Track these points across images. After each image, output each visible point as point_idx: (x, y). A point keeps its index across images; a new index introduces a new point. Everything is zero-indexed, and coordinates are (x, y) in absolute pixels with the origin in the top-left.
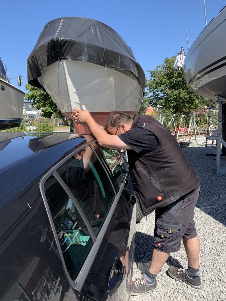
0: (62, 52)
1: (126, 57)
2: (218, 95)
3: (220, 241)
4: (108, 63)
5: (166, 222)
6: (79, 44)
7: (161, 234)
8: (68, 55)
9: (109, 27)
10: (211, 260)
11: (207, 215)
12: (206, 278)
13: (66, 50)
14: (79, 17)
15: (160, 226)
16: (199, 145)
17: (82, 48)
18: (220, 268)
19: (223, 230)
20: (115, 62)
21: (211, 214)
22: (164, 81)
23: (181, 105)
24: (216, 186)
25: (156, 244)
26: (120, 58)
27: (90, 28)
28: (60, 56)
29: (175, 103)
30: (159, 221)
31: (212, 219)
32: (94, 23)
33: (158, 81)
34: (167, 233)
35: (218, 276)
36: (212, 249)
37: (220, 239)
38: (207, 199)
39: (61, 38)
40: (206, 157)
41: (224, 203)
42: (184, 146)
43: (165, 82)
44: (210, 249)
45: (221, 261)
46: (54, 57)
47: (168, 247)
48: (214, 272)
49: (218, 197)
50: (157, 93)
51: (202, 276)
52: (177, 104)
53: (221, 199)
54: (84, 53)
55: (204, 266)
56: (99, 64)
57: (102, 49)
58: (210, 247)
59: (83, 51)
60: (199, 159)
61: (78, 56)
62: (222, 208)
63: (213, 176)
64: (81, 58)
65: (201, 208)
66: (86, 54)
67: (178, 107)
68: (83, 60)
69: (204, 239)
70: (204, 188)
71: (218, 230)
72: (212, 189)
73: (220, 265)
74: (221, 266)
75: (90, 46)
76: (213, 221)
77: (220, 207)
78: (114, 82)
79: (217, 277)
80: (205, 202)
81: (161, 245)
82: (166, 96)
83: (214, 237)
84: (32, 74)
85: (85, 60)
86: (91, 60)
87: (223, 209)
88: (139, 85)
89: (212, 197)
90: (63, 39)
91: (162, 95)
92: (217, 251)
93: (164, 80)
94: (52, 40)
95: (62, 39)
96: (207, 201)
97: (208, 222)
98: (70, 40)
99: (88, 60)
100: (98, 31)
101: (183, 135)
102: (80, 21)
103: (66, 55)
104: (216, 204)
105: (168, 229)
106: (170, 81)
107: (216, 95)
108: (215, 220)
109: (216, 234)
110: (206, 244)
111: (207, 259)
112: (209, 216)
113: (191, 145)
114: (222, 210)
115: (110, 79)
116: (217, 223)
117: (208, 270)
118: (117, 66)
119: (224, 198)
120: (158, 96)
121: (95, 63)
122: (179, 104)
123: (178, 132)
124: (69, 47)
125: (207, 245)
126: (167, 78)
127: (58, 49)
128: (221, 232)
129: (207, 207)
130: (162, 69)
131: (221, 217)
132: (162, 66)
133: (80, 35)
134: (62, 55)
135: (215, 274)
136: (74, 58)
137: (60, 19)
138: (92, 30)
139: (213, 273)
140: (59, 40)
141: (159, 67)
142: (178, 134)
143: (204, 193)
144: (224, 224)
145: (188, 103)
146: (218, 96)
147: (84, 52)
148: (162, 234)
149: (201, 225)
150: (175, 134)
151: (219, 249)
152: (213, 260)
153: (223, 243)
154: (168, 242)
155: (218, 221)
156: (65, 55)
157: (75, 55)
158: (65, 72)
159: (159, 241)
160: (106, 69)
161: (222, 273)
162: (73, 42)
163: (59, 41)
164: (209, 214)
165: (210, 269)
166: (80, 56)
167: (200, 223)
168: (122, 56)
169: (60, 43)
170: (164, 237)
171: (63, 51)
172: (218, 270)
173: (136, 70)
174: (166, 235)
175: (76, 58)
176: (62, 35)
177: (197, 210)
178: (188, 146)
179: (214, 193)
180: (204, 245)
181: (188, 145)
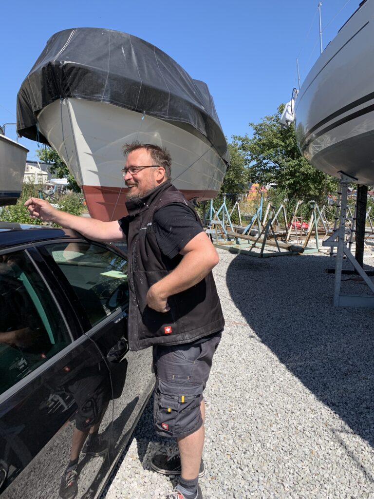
0: (66, 86)
1: (181, 99)
2: (341, 172)
3: (300, 426)
4: (147, 108)
5: (176, 382)
6: (94, 73)
7: (167, 407)
8: (76, 91)
9: (155, 47)
10: (274, 460)
11: (294, 377)
12: (252, 494)
13: (73, 82)
14: (102, 29)
15: (166, 390)
16: (321, 252)
17: (100, 81)
18: (283, 477)
19: (312, 406)
20: (160, 107)
21: (301, 376)
22: (275, 143)
23: (303, 184)
24: (327, 327)
25: (161, 425)
26: (169, 100)
27: (119, 48)
28: (63, 91)
29: (292, 181)
30: (164, 383)
31: (300, 386)
32: (128, 40)
33: (265, 141)
34: (177, 403)
35: (276, 493)
36: (282, 440)
37: (302, 423)
38: (303, 349)
39: (63, 62)
40: (326, 274)
41: (329, 357)
42: (295, 253)
43: (277, 144)
44: (278, 440)
45: (289, 464)
46: (53, 93)
47: (180, 428)
48: (271, 483)
49: (323, 347)
50: (264, 161)
51: (246, 490)
52: (294, 182)
53: (327, 350)
54: (102, 89)
55: (257, 472)
56: (130, 108)
57: (136, 84)
58: (280, 436)
59: (103, 86)
60: (314, 278)
61: (93, 93)
62: (324, 367)
63: (327, 308)
64: (98, 97)
65: (288, 364)
66: (107, 91)
67: (296, 186)
68: (100, 100)
69: (274, 421)
70: (304, 329)
71: (304, 405)
72: (317, 332)
73: (285, 471)
74: (288, 473)
75: (113, 78)
76: (301, 390)
77: (321, 364)
78: (161, 140)
79: (272, 494)
80: (299, 354)
81: (169, 426)
82: (278, 167)
83: (293, 418)
84: (23, 118)
85: (104, 100)
86: (115, 100)
87: (326, 368)
88: (211, 147)
89: (312, 346)
90: (67, 64)
91: (272, 165)
92: (289, 445)
93: (275, 141)
94: (50, 64)
95: (65, 62)
96: (303, 352)
97: (291, 391)
98: (79, 66)
99: (109, 101)
100: (133, 53)
101: (298, 235)
102: (103, 35)
103: (73, 90)
104: (316, 358)
105: (179, 395)
106: (285, 143)
107: (338, 172)
108: (305, 387)
109: (299, 413)
110: (273, 431)
111: (268, 457)
112: (296, 379)
113: (306, 253)
114: (321, 371)
115: (153, 135)
116: (306, 393)
117: (261, 479)
118: (164, 114)
119: (332, 349)
120: (265, 167)
121: (123, 106)
122: (298, 182)
123: (291, 229)
124: (77, 78)
125: (274, 433)
126: (279, 137)
127: (59, 80)
128: (308, 410)
129: (299, 364)
130: (275, 122)
131: (317, 383)
132: (274, 118)
133: (99, 59)
134: (65, 90)
135: (271, 488)
136: (86, 96)
137: (71, 30)
138: (123, 51)
139: (268, 487)
140: (60, 65)
141: (270, 119)
142: (290, 232)
143: (301, 337)
144: (317, 396)
145: (314, 181)
146: (341, 174)
147: (104, 88)
148: (169, 405)
149: (277, 395)
150: (285, 232)
151: (295, 441)
152: (277, 462)
153: (304, 430)
154: (180, 420)
155: (310, 389)
156: (71, 90)
157: (88, 91)
158: (71, 119)
159: (164, 420)
160: (143, 117)
161: (284, 487)
162: (84, 69)
163: (60, 67)
164: (297, 376)
165: (266, 479)
166: (97, 93)
167: (277, 392)
168: (173, 97)
169: (62, 70)
170: (173, 410)
171: (67, 83)
172: (280, 481)
173: (200, 123)
174: (175, 406)
175: (90, 95)
176: (68, 57)
177: (280, 366)
178: (301, 254)
179: (319, 339)
180: (269, 431)
181: (302, 252)
